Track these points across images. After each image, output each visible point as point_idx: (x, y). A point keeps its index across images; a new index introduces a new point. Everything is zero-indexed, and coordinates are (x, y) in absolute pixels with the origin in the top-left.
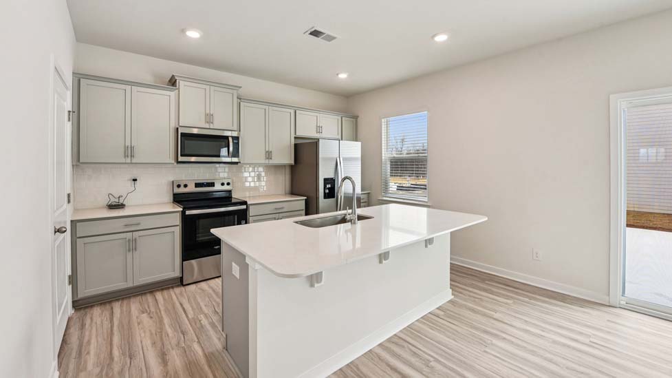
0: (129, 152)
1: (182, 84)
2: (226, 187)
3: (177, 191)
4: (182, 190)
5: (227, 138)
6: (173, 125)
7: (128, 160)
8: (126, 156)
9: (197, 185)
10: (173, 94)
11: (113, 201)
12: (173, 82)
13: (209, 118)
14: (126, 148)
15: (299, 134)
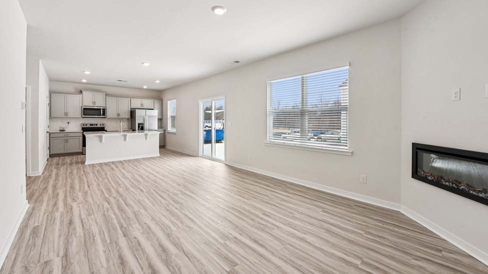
0: (66, 114)
1: (84, 92)
2: (102, 126)
3: (83, 127)
4: (85, 126)
5: (100, 109)
6: (81, 105)
7: (66, 117)
8: (65, 115)
9: (91, 125)
10: (81, 96)
11: (62, 129)
12: (81, 92)
13: (94, 103)
14: (65, 113)
15: (132, 107)
